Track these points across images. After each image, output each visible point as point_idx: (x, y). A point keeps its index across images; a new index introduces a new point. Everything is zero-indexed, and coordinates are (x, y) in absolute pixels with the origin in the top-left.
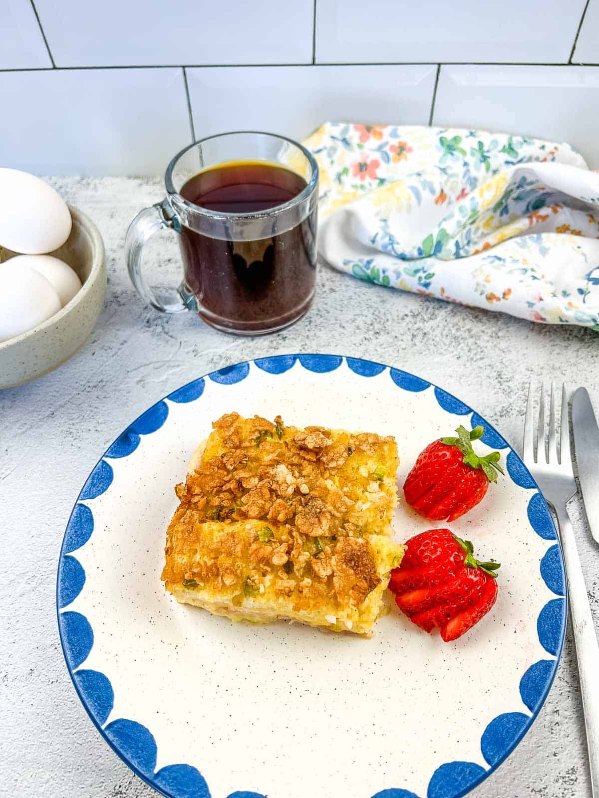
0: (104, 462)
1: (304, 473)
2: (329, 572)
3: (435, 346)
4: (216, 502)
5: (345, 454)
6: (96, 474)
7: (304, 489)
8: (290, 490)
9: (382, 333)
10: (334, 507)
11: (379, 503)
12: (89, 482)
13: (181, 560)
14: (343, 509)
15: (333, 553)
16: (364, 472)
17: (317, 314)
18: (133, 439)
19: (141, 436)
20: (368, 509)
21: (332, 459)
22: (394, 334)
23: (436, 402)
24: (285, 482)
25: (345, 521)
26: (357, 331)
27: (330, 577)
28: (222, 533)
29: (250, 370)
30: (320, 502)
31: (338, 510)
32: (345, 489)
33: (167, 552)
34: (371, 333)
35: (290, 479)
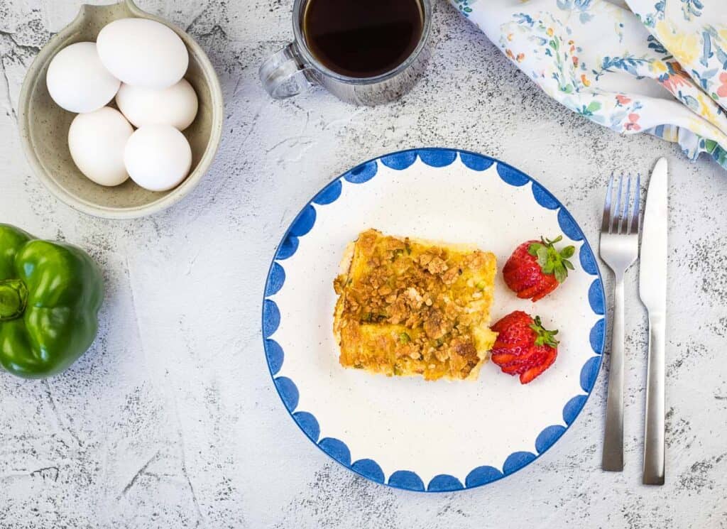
0: (276, 264)
1: (428, 289)
2: (447, 358)
3: (543, 109)
4: (368, 309)
5: (457, 275)
6: (273, 274)
7: (429, 303)
8: (419, 305)
9: (495, 94)
10: (450, 314)
11: (479, 309)
12: (269, 282)
13: (351, 351)
14: (456, 315)
15: (449, 346)
16: (470, 284)
17: (433, 71)
18: (293, 242)
19: (299, 238)
20: (473, 313)
21: (448, 279)
22: (506, 95)
23: (533, 196)
24: (416, 300)
25: (457, 323)
26: (472, 92)
27: (447, 361)
28: (375, 335)
29: (378, 168)
30: (440, 313)
31: (452, 315)
32: (457, 301)
33: (340, 344)
34: (485, 94)
35: (419, 298)
